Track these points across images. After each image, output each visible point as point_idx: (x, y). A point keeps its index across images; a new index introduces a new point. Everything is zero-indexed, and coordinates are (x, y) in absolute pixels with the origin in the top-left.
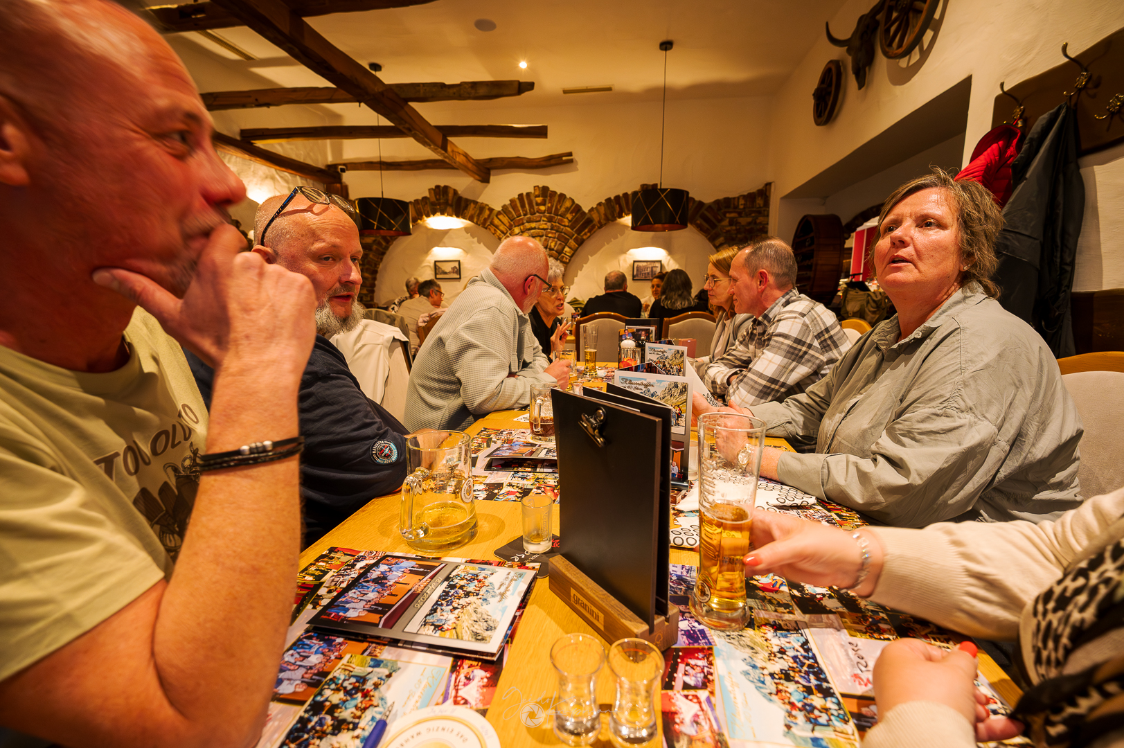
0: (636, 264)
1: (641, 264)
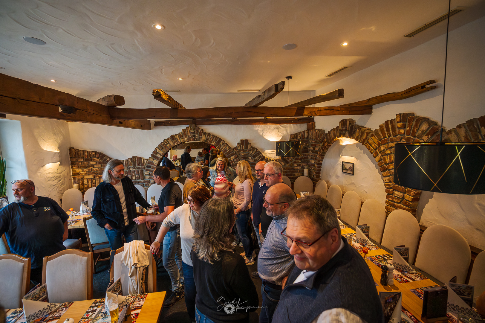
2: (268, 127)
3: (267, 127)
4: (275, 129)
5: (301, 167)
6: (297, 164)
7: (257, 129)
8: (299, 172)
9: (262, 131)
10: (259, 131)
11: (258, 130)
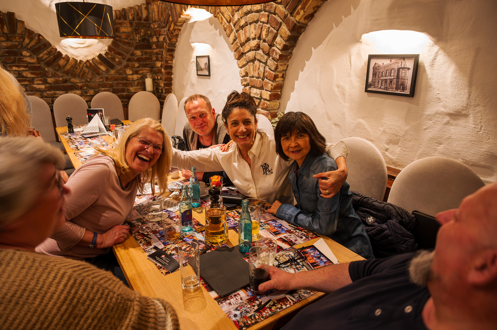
0: (373, 62)
1: (381, 62)
5: (139, 76)
6: (132, 71)
8: (138, 85)
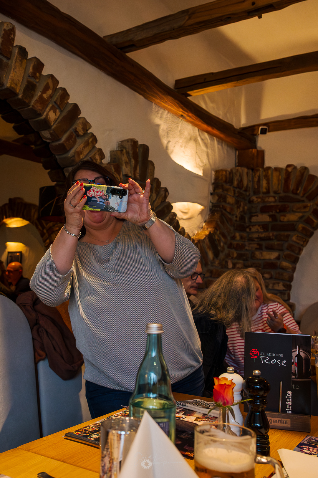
2: (179, 128)
3: (178, 126)
4: (191, 139)
7: (157, 121)
9: (168, 133)
10: (161, 132)
11: (158, 126)
